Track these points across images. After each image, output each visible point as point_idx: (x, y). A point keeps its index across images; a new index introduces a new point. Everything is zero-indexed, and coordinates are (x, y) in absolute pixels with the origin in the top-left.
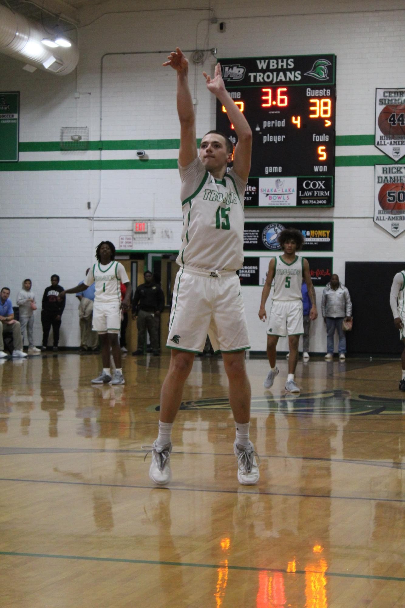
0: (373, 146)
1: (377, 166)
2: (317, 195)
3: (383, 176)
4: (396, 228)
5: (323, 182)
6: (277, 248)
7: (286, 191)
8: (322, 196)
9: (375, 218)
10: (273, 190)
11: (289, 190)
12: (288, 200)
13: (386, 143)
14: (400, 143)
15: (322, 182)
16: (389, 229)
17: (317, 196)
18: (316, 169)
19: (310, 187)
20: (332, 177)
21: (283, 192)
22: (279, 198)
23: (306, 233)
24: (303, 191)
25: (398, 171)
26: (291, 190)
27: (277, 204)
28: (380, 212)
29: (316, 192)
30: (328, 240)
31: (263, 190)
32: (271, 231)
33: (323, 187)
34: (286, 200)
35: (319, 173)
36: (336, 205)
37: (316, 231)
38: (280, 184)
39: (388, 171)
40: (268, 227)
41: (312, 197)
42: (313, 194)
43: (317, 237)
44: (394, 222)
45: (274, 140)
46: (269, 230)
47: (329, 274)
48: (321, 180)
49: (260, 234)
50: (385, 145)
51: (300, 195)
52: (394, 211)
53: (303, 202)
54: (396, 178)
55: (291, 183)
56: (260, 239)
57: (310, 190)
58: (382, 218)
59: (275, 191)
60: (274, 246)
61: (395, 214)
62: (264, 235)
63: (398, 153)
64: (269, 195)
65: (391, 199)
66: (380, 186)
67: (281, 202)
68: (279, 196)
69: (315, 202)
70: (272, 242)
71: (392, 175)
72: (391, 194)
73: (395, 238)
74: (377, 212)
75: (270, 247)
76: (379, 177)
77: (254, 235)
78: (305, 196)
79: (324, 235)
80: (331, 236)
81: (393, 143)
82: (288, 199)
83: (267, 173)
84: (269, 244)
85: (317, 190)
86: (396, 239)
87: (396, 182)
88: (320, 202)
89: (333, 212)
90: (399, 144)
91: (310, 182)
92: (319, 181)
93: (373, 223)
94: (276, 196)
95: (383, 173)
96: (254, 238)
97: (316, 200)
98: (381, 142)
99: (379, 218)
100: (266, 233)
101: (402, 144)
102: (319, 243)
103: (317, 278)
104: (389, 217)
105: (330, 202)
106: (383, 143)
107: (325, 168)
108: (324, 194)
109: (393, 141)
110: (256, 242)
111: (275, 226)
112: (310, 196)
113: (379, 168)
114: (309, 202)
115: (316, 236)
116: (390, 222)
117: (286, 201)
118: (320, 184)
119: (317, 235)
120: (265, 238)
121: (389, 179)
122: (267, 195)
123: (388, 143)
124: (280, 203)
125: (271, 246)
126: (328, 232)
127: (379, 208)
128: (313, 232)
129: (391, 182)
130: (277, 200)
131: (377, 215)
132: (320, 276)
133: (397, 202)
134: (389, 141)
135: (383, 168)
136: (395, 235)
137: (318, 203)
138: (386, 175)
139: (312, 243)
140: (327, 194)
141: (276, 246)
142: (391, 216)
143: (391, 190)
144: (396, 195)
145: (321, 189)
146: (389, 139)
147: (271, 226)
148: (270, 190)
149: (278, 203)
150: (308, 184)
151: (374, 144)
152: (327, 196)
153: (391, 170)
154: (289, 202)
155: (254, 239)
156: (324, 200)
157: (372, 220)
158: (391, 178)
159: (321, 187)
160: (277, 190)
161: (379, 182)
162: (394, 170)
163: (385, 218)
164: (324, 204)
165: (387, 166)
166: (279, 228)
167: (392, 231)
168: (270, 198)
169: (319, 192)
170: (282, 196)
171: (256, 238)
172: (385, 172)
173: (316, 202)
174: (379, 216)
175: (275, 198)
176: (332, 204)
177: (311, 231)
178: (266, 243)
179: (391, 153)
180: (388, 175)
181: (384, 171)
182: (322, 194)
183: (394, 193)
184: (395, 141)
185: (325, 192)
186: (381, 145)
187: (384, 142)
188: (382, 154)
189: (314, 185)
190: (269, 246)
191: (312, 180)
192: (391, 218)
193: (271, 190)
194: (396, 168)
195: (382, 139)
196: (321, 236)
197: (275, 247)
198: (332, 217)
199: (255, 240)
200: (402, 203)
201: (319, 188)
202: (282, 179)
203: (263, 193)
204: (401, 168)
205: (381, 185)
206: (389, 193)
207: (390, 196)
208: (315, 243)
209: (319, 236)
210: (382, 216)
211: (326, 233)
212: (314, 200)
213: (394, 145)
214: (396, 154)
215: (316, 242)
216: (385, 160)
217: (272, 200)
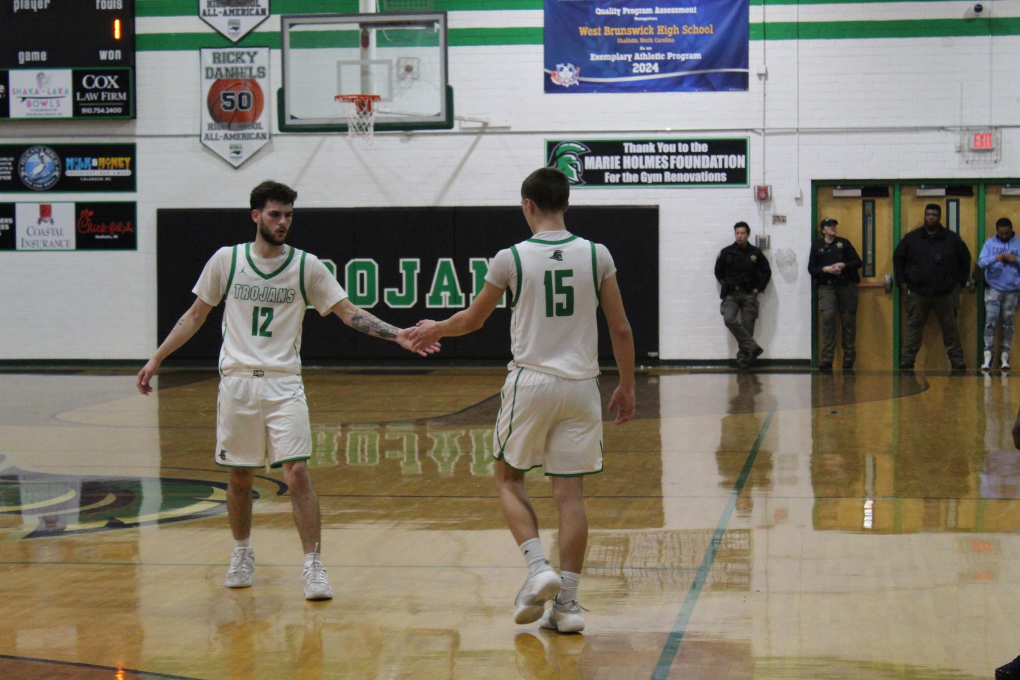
0: (196, 18)
1: (204, 51)
2: (106, 98)
3: (215, 66)
4: (238, 153)
5: (116, 77)
6: (44, 187)
7: (54, 92)
8: (115, 101)
9: (203, 137)
10: (33, 91)
11: (60, 91)
12: (58, 108)
13: (217, 12)
14: (240, 12)
15: (113, 78)
16: (227, 154)
17: (106, 100)
18: (103, 55)
19: (93, 86)
20: (130, 69)
21: (49, 93)
22: (44, 104)
23: (91, 162)
24: (84, 92)
25: (238, 58)
26: (63, 91)
27: (40, 114)
28: (210, 127)
29: (105, 94)
30: (127, 173)
31: (15, 90)
32: (34, 159)
33: (116, 86)
34: (55, 107)
35: (107, 62)
36: (139, 113)
37: (108, 159)
38: (44, 80)
39: (221, 58)
40: (28, 151)
41: (99, 102)
42: (100, 96)
43: (110, 169)
44: (234, 142)
45: (32, 8)
46: (29, 157)
47: (131, 230)
48: (112, 73)
49: (16, 165)
50: (215, 15)
51: (78, 99)
52: (234, 125)
53: (84, 111)
54: (235, 71)
55: (62, 78)
56: (15, 173)
57: (95, 90)
58: (214, 137)
59: (37, 92)
60: (39, 184)
61: (235, 130)
62: (22, 166)
63: (236, 29)
64: (27, 100)
65: (228, 104)
66: (209, 84)
67: (46, 110)
68: (44, 100)
69: (102, 111)
70: (35, 177)
71: (229, 66)
72: (229, 97)
73: (236, 168)
74: (205, 127)
75: (32, 186)
76: (207, 69)
77: (5, 166)
78: (87, 101)
79: (122, 165)
80: (132, 166)
81: (228, 12)
82: (59, 105)
83: (22, 61)
84: (30, 181)
85: (106, 90)
86: (238, 170)
87: (235, 77)
88: (111, 110)
89: (134, 125)
90: (238, 15)
91: (93, 77)
92: (109, 75)
93: (200, 144)
94: (39, 100)
95: (214, 62)
96: (4, 170)
97: (105, 107)
98: (209, 10)
99: (209, 136)
100: (25, 163)
101: (243, 14)
102: (114, 178)
103: (112, 236)
104: (226, 135)
105: (128, 111)
106: (212, 12)
107: (117, 55)
108: (117, 96)
109: (228, 8)
110: (9, 178)
111: (40, 150)
112: (93, 101)
113: (208, 54)
114: (93, 110)
115: (108, 167)
116: (228, 143)
117: (56, 110)
118: (111, 81)
119: (110, 165)
120: (24, 170)
121: (224, 72)
122: (24, 99)
123: (220, 13)
124: (45, 112)
125: (33, 183)
126: (128, 160)
127: (208, 119)
128: (102, 160)
129: (226, 77)
130: (40, 107)
131: (205, 131)
132: (116, 233)
133: (237, 109)
134: (222, 9)
135: (214, 54)
136: (236, 164)
137: (108, 112)
138: (219, 65)
139: (101, 179)
140: (123, 97)
141: (43, 184)
142: (228, 132)
143: (227, 90)
144: (235, 98)
145: (112, 90)
146: (222, 7)
147: (32, 151)
148: (28, 91)
149: (42, 112)
150: (90, 82)
151: (198, 14)
152: (122, 101)
153: (226, 58)
154: (60, 110)
155: (5, 173)
156: (117, 107)
157: (198, 139)
158: (227, 70)
159: (112, 86)
160: (40, 91)
161: (207, 77)
162: (232, 58)
163: (218, 137)
164: (117, 114)
165: (221, 51)
166: (46, 154)
167: (232, 158)
168: (29, 105)
169: (109, 94)
170: (49, 100)
171: (9, 170)
172: (217, 60)
173: (106, 110)
174: (209, 132)
175: (36, 104)
176: (132, 114)
177: (100, 159)
178: (26, 179)
179: (225, 30)
180: (223, 66)
181: (215, 58)
182: (113, 96)
183: (233, 94)
184: (232, 8)
185: (120, 94)
186: (210, 15)
187: (214, 10)
188: (211, 31)
189: (101, 82)
190: (31, 183)
191: (97, 73)
192: (229, 136)
193: (30, 91)
194: (235, 54)
195: (211, 6)
196: (116, 167)
197: (41, 186)
198: (134, 136)
199: (7, 175)
200: (246, 112)
201: (109, 87)
202: (48, 72)
203: (16, 95)
204: (243, 53)
205: (212, 81)
206: (225, 95)
207: (226, 100)
208: (107, 179)
209: (112, 167)
210: (214, 132)
211: (124, 162)
212: (101, 107)
213: (230, 15)
214: (233, 31)
215: (108, 177)
216: (216, 40)
217: (32, 107)
